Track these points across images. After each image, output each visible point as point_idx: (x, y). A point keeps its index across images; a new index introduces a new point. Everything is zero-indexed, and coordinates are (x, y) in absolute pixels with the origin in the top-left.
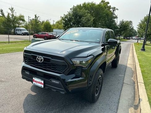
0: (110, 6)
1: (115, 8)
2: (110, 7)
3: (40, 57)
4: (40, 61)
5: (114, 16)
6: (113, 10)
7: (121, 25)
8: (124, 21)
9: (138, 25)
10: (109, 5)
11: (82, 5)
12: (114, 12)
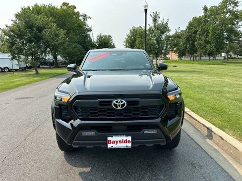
0: (78, 12)
1: (86, 15)
2: (78, 14)
3: (119, 100)
4: (119, 108)
5: (87, 27)
6: (84, 19)
7: (99, 41)
8: (102, 35)
9: (124, 42)
10: (76, 11)
11: (31, 8)
12: (86, 22)
